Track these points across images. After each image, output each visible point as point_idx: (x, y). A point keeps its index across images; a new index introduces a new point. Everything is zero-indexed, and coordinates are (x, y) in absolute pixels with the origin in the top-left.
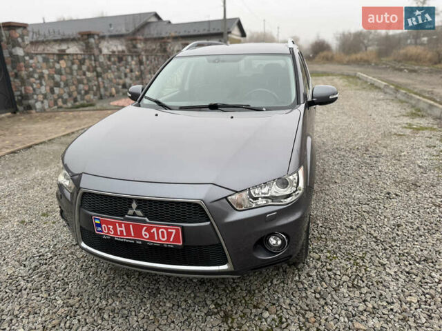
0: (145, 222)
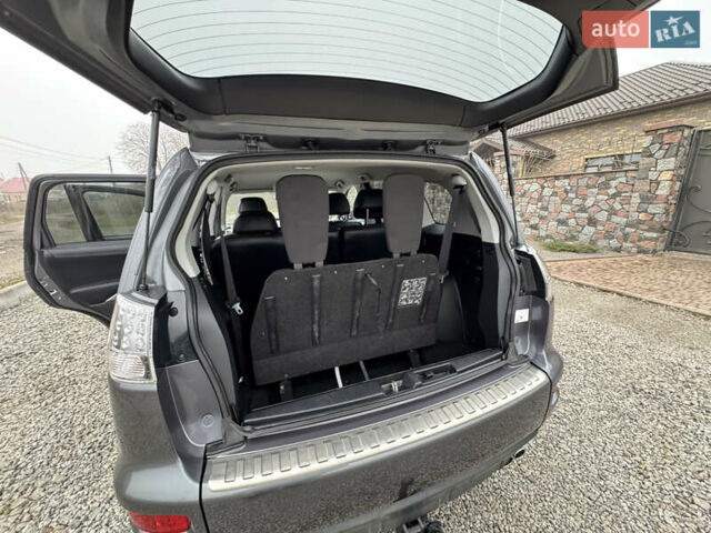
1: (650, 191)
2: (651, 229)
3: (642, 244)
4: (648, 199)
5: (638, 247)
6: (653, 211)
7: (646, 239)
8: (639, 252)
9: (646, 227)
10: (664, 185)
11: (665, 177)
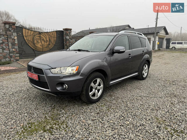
0: (33, 73)
1: (13, 42)
2: (17, 53)
3: (16, 58)
4: (13, 44)
5: (16, 59)
6: (16, 48)
7: (17, 56)
8: (16, 61)
9: (16, 53)
10: (16, 40)
11: (16, 38)
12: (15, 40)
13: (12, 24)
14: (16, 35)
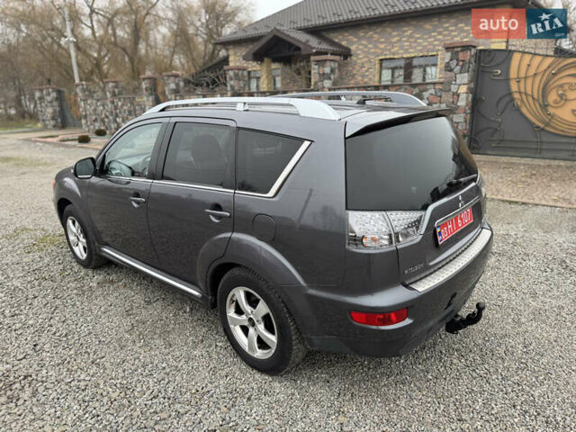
1: (453, 102)
6: (458, 121)
10: (463, 97)
11: (463, 89)
12: (458, 96)
13: (459, 49)
14: (466, 81)
